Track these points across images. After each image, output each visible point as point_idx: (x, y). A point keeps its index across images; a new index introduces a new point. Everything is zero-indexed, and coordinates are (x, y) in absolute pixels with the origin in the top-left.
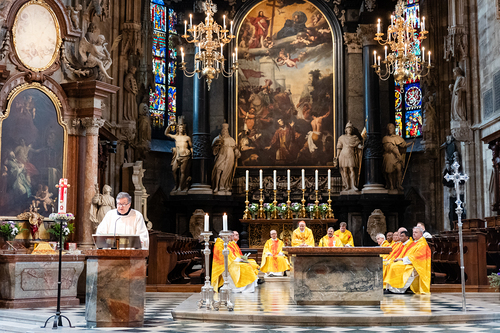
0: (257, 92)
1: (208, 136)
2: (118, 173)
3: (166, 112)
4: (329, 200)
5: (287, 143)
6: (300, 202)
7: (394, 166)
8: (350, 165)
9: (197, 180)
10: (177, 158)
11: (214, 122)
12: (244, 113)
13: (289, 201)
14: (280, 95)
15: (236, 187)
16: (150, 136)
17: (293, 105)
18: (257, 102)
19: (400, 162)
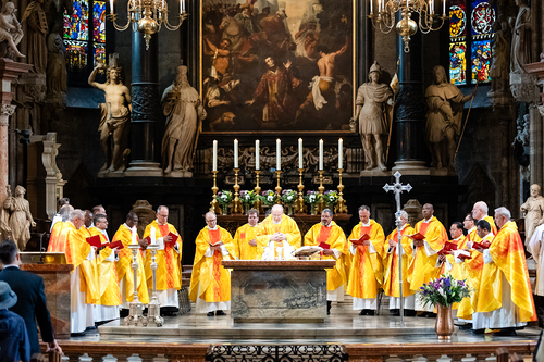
0: (232, 14)
1: (154, 86)
2: (20, 150)
3: (90, 42)
4: (341, 186)
5: (280, 95)
6: (295, 188)
7: (442, 133)
8: (375, 130)
9: (139, 154)
10: (108, 120)
11: (164, 62)
12: (212, 47)
13: (278, 188)
14: (270, 18)
15: (199, 163)
16: (65, 86)
17: (289, 35)
18: (233, 30)
19: (452, 125)
